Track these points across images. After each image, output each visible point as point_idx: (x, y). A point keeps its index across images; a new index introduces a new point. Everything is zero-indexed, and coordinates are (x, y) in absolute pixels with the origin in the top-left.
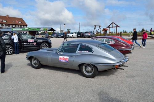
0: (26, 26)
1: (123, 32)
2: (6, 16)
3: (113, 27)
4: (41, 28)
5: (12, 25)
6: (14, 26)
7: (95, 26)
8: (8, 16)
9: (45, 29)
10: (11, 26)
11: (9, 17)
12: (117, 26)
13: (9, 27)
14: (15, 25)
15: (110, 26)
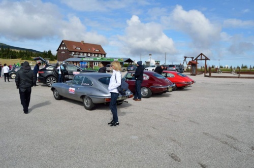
0: (105, 55)
1: (242, 67)
2: (80, 42)
3: (201, 60)
4: (116, 58)
5: (87, 53)
6: (89, 55)
7: (185, 58)
8: (83, 41)
9: (120, 60)
10: (86, 55)
11: (84, 43)
12: (207, 59)
13: (83, 56)
14: (91, 53)
15: (198, 59)
